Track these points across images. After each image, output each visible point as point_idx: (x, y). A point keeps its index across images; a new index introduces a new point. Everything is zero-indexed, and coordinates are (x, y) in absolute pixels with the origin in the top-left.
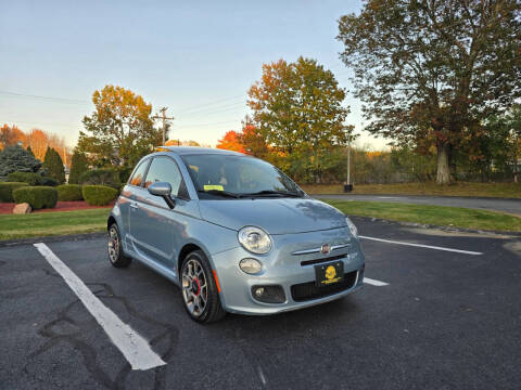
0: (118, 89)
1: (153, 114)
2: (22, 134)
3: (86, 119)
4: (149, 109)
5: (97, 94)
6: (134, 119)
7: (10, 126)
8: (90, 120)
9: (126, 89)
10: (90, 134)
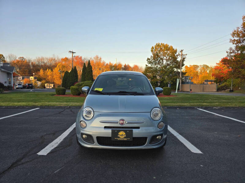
0: (162, 44)
1: (177, 54)
2: (130, 67)
3: (148, 59)
4: (176, 51)
5: (153, 48)
6: (168, 57)
7: (127, 65)
8: (149, 59)
9: (165, 44)
10: (150, 65)
